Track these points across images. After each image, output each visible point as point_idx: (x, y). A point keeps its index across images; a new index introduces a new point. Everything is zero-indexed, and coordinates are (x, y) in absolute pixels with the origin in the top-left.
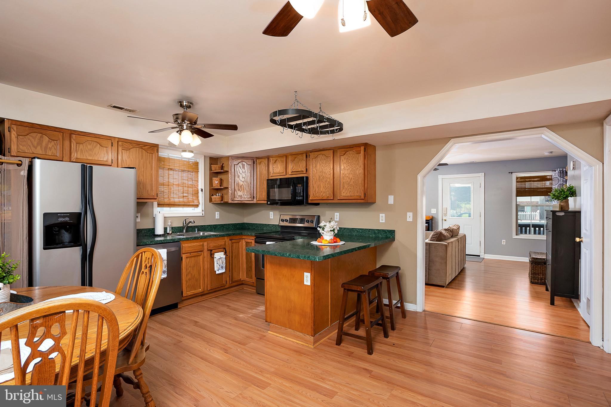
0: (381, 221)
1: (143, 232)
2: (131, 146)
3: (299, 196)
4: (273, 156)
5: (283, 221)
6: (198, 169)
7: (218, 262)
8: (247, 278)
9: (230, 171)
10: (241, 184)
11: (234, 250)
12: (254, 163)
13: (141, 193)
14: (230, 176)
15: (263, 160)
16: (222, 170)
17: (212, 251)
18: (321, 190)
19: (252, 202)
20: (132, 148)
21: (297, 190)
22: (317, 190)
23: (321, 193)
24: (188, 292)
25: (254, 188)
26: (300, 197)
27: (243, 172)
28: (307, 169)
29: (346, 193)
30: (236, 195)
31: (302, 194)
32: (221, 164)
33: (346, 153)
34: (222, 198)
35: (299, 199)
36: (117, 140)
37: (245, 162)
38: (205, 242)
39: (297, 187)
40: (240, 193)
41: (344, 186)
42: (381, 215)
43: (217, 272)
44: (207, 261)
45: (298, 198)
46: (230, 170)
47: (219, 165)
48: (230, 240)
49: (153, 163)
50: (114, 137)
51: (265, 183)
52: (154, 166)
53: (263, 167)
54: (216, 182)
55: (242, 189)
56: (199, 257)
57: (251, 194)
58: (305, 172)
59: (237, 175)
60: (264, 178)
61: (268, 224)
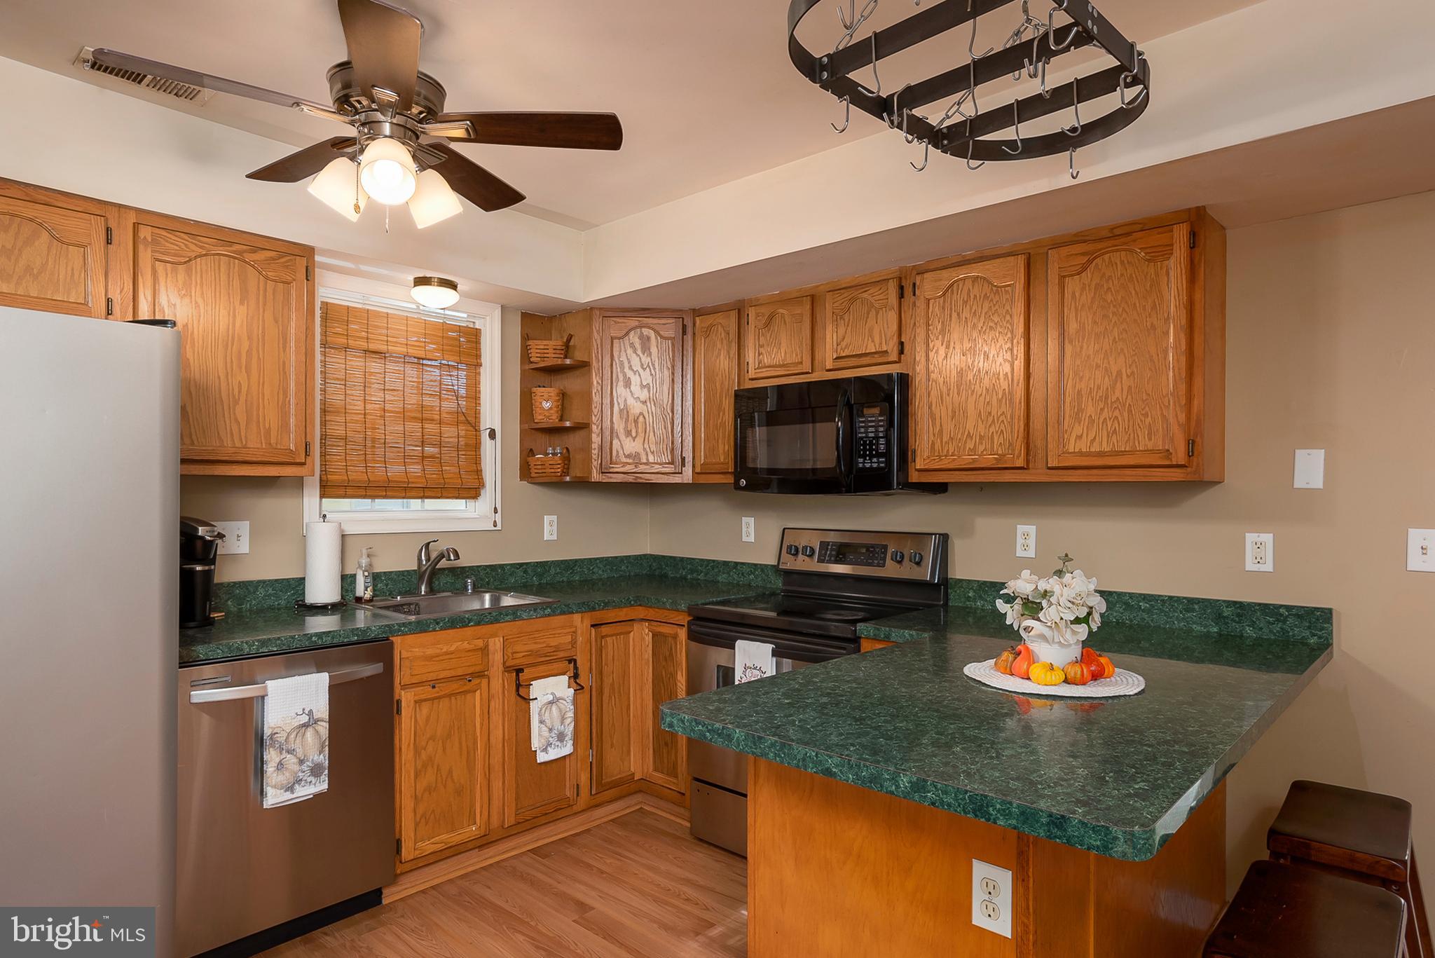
0: (1250, 565)
1: (261, 592)
2: (193, 247)
3: (871, 456)
4: (757, 299)
5: (796, 554)
6: (478, 356)
7: (546, 717)
8: (656, 770)
9: (594, 364)
10: (637, 411)
11: (606, 664)
12: (684, 332)
13: (241, 440)
14: (595, 383)
15: (719, 318)
16: (566, 357)
17: (521, 670)
18: (970, 426)
19: (677, 479)
20: (201, 256)
21: (862, 430)
22: (949, 427)
23: (965, 442)
24: (422, 840)
25: (686, 426)
26: (875, 460)
27: (642, 365)
28: (902, 344)
29: (1091, 436)
30: (617, 451)
31: (882, 447)
32: (562, 337)
33: (1090, 262)
34: (567, 459)
35: (868, 465)
36: (132, 218)
37: (649, 328)
38: (496, 636)
39: (863, 416)
40: (631, 446)
41: (1080, 410)
42: (1251, 538)
43: (542, 758)
44: (503, 714)
45: (864, 463)
46: (597, 357)
47: (555, 343)
48: (592, 626)
49: (289, 321)
50: (120, 206)
51: (728, 405)
52: (293, 331)
53: (719, 345)
54: (546, 404)
55: (640, 430)
56: (469, 696)
57: (673, 449)
58: (894, 357)
59: (621, 378)
60: (722, 389)
61: (737, 563)
